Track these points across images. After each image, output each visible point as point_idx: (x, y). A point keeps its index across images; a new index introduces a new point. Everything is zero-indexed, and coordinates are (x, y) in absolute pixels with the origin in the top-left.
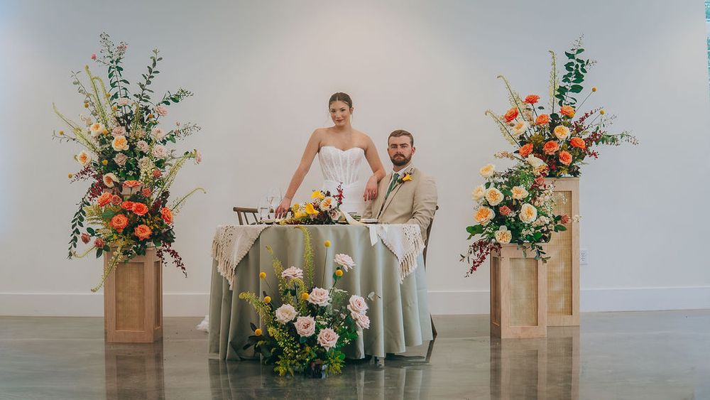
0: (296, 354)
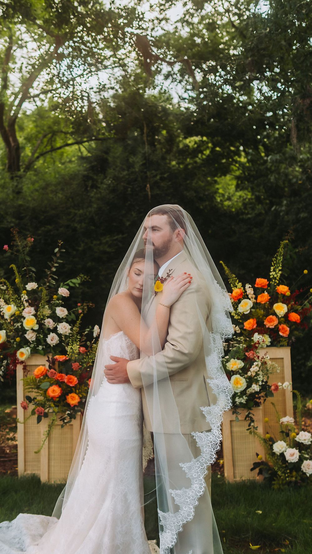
0: (286, 477)
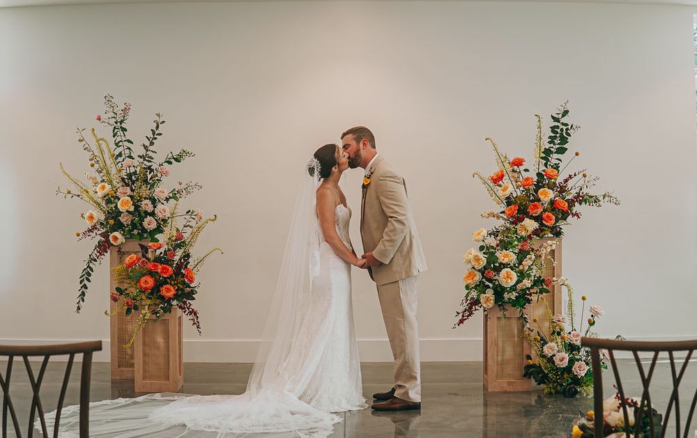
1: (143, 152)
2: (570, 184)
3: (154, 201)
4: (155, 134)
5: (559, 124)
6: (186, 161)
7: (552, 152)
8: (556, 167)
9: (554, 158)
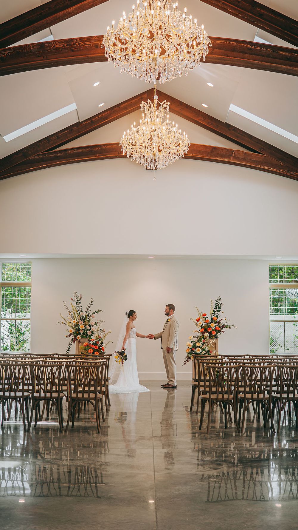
1: (87, 310)
2: (221, 322)
3: (90, 326)
4: (91, 305)
5: (218, 303)
6: (100, 313)
7: (216, 312)
8: (217, 316)
9: (216, 314)
